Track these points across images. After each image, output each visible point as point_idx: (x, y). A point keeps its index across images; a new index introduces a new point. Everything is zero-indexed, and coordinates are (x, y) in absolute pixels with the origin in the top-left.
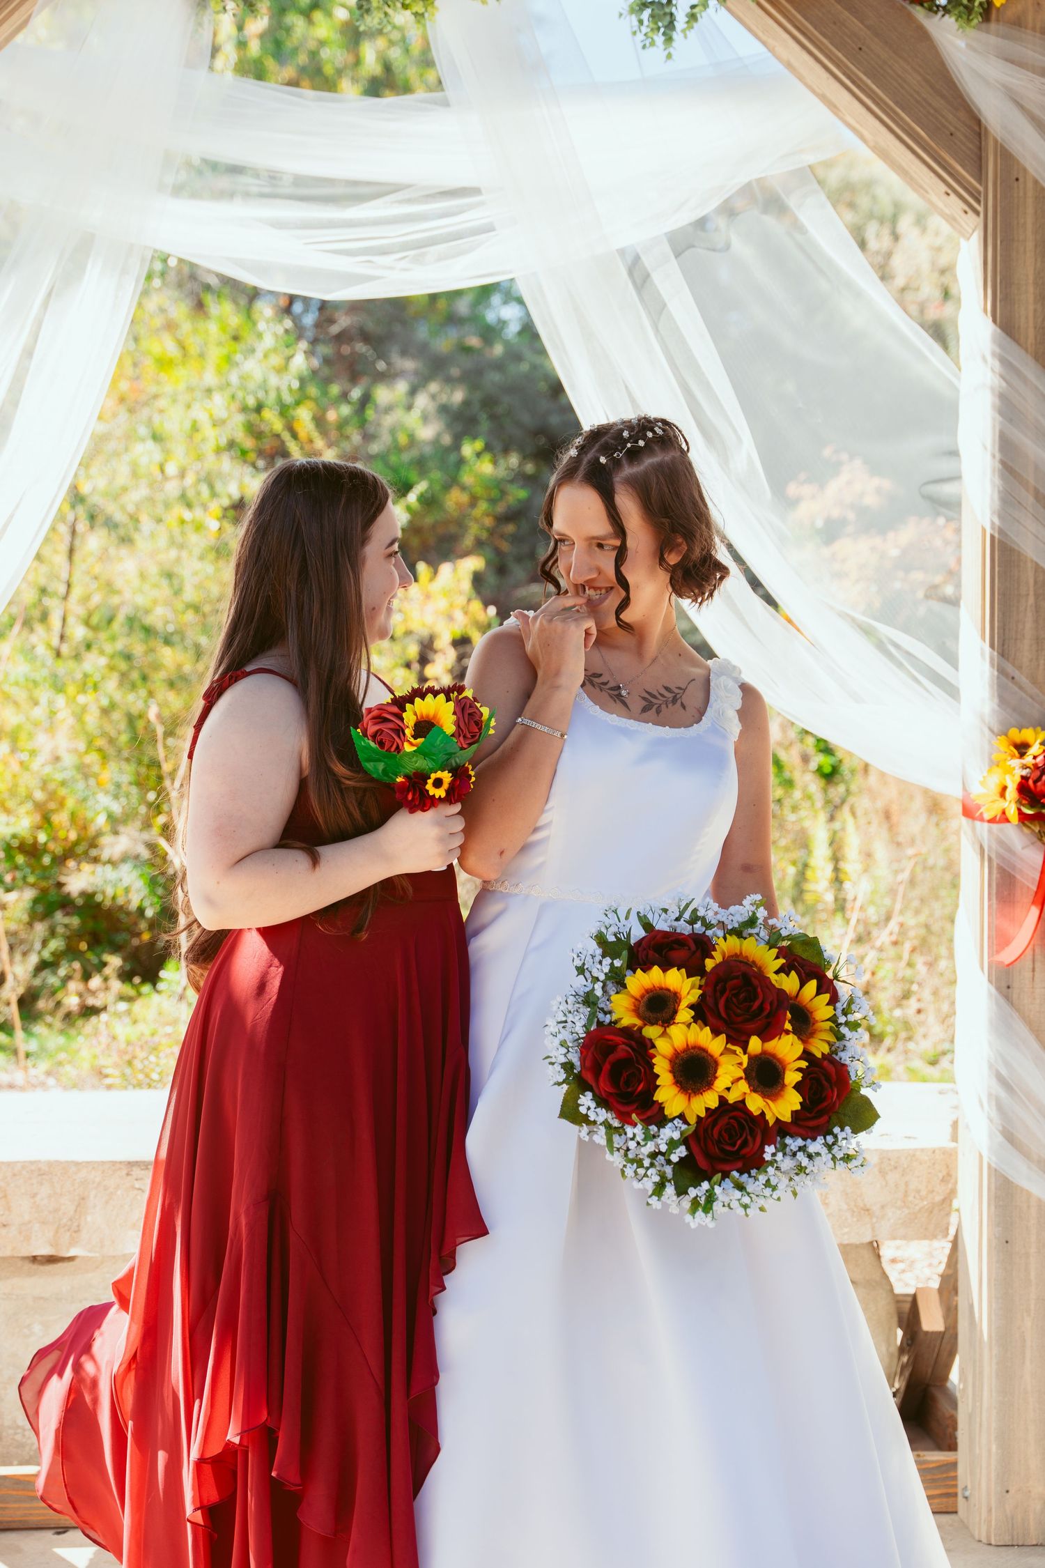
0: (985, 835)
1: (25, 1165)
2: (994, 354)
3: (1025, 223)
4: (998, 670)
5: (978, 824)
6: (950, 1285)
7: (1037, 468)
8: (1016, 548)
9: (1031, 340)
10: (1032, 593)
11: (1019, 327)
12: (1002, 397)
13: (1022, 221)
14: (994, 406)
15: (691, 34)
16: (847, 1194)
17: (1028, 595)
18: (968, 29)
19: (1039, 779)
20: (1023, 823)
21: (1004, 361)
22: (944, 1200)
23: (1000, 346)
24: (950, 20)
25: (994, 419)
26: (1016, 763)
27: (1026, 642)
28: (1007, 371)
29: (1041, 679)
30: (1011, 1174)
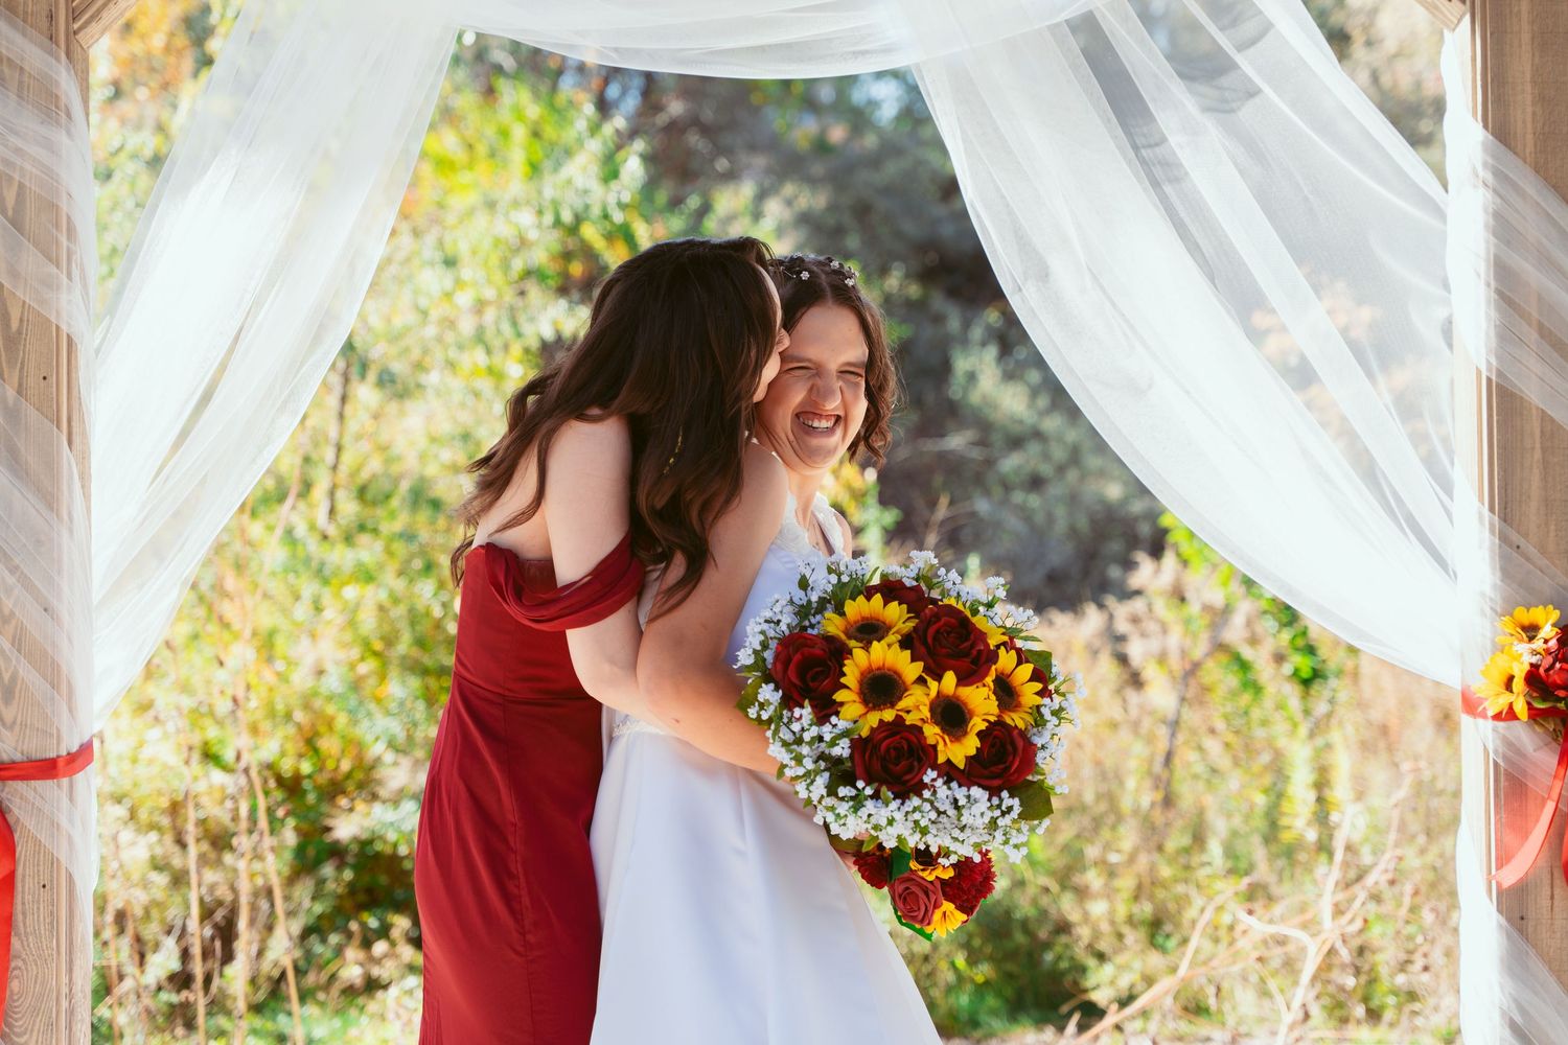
0: (1489, 734)
2: (1485, 165)
3: (1519, 12)
4: (1500, 539)
5: (1480, 721)
7: (1540, 298)
8: (1518, 392)
9: (1530, 148)
10: (1538, 445)
11: (1515, 133)
12: (1498, 216)
13: (1516, 9)
14: (1486, 227)
17: (1533, 449)
19: (1552, 666)
20: (1535, 720)
21: (1497, 173)
23: (1493, 156)
25: (1487, 242)
26: (1522, 649)
27: (1534, 504)
28: (1502, 181)
29: (1551, 548)
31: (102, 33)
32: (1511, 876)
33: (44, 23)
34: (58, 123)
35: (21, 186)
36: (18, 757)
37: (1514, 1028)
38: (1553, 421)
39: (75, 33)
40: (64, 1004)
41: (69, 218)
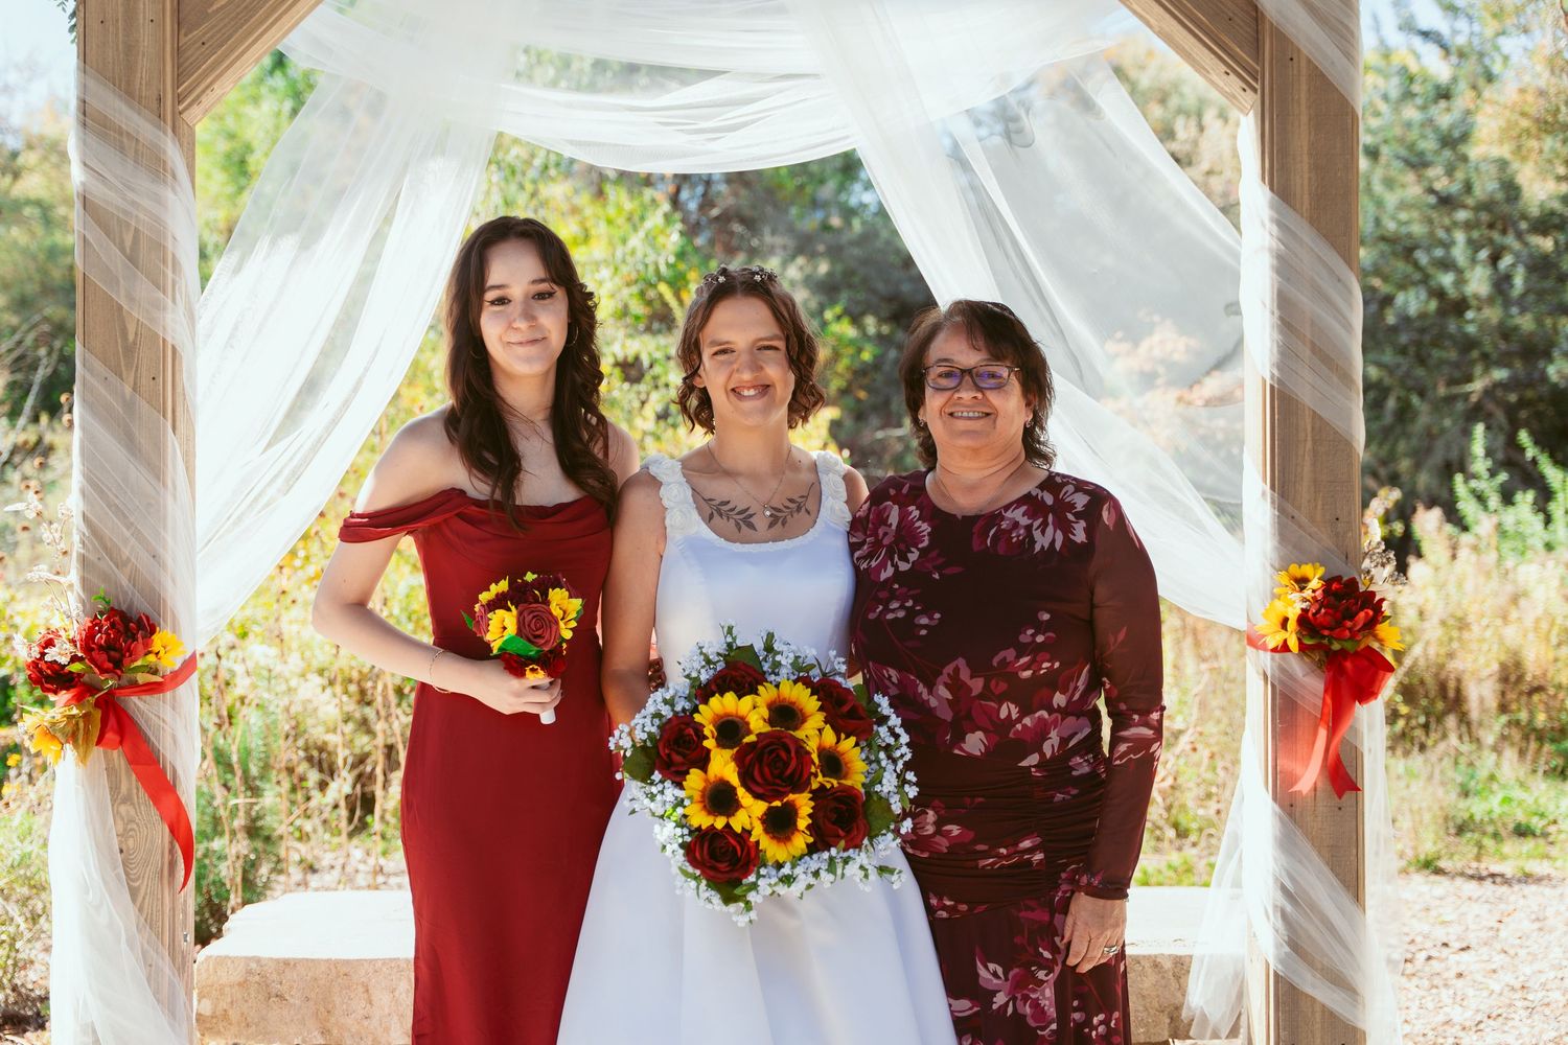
0: (1268, 663)
1: (385, 962)
2: (1272, 220)
3: (1299, 99)
4: (1278, 511)
5: (1261, 652)
7: (1313, 323)
8: (1295, 398)
9: (1306, 205)
10: (1309, 438)
11: (1294, 194)
12: (1279, 257)
13: (1296, 97)
14: (1273, 267)
16: (1143, 996)
17: (1306, 440)
19: (1318, 611)
20: (1304, 652)
21: (1279, 224)
23: (1278, 211)
25: (1272, 278)
26: (1296, 596)
27: (1305, 484)
29: (1319, 517)
30: (1297, 981)
31: (204, 114)
33: (155, 105)
34: (165, 182)
35: (137, 230)
37: (1284, 889)
38: (1321, 418)
39: (180, 113)
40: (168, 858)
41: (173, 255)
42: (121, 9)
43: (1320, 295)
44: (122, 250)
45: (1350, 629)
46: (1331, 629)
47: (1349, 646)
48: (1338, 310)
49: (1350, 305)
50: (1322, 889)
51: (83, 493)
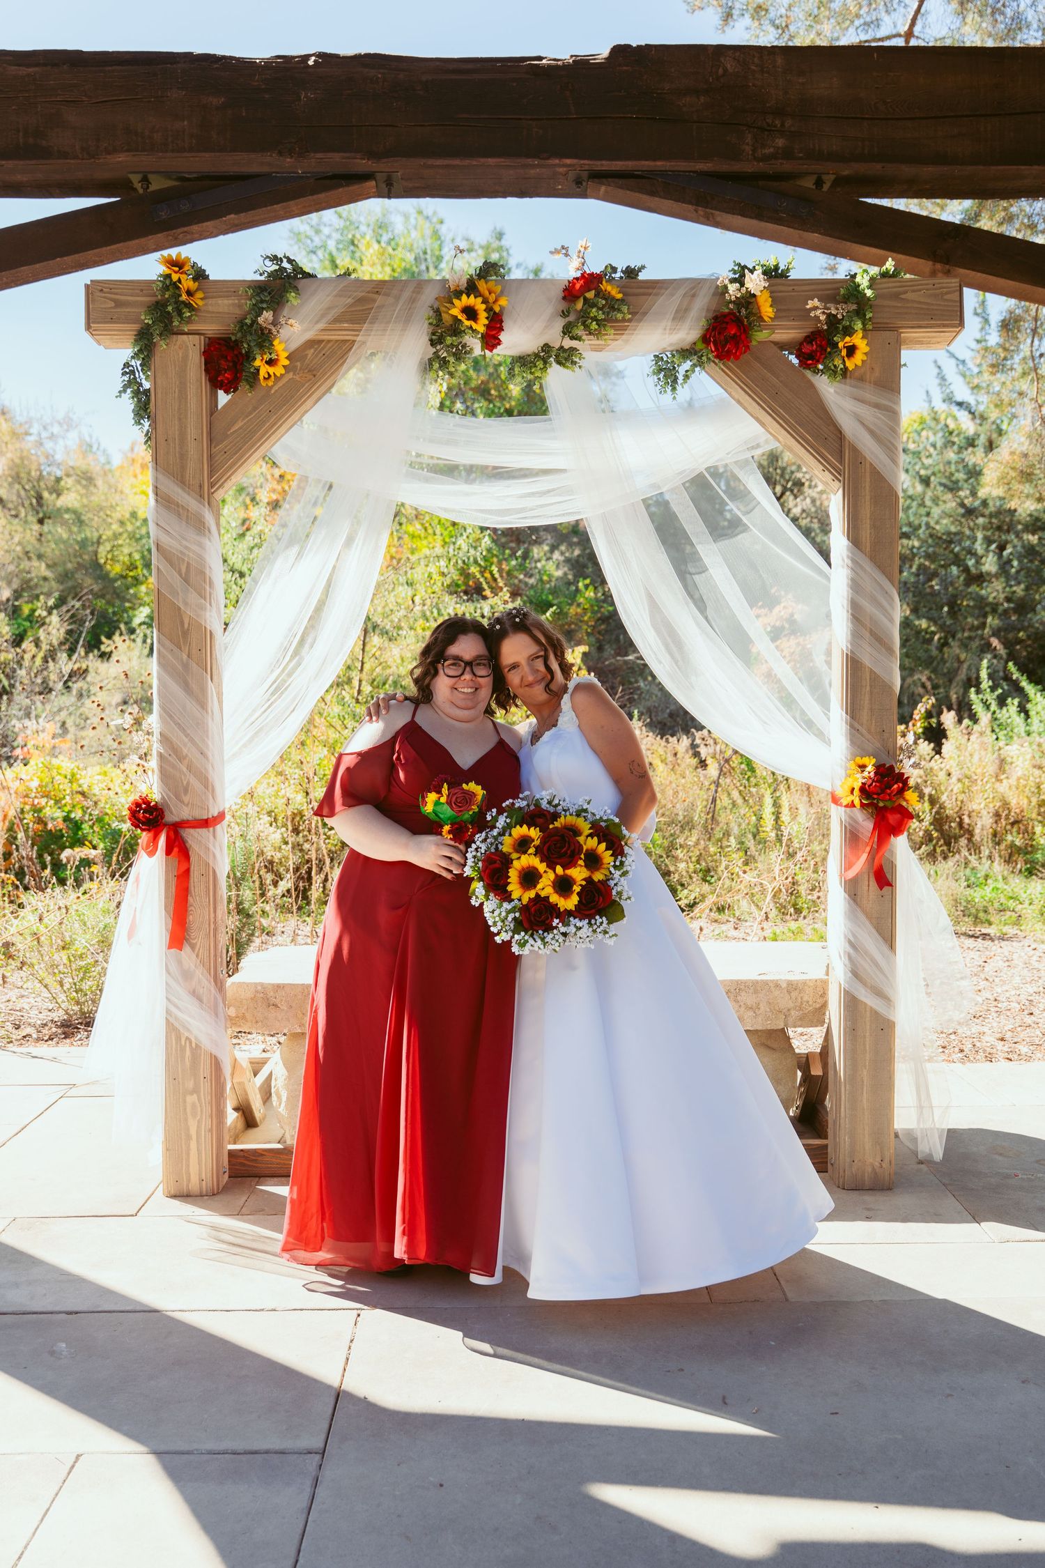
0: (843, 813)
2: (848, 557)
4: (850, 725)
5: (840, 807)
6: (825, 1052)
7: (871, 618)
8: (860, 660)
9: (868, 549)
10: (868, 684)
11: (862, 542)
12: (852, 580)
13: (863, 485)
14: (848, 586)
15: (686, 386)
17: (866, 685)
18: (836, 384)
19: (872, 784)
20: (863, 807)
21: (853, 560)
22: (820, 1008)
23: (851, 553)
24: (825, 377)
25: (848, 592)
26: (859, 776)
27: (866, 710)
28: (855, 566)
29: (873, 730)
30: (856, 994)
31: (226, 494)
32: (851, 874)
33: (198, 489)
34: (205, 535)
35: (188, 564)
36: (190, 818)
37: (850, 942)
38: (875, 673)
39: (213, 494)
40: (212, 926)
41: (209, 577)
42: (177, 433)
43: (874, 601)
44: (181, 575)
45: (889, 795)
46: (878, 794)
47: (889, 804)
48: (886, 611)
49: (893, 608)
50: (871, 942)
51: (161, 716)
